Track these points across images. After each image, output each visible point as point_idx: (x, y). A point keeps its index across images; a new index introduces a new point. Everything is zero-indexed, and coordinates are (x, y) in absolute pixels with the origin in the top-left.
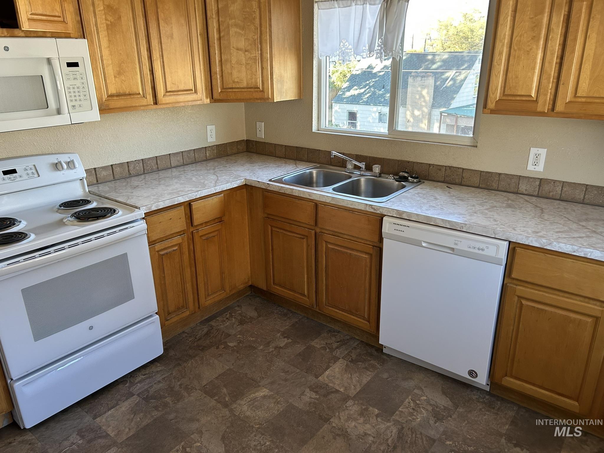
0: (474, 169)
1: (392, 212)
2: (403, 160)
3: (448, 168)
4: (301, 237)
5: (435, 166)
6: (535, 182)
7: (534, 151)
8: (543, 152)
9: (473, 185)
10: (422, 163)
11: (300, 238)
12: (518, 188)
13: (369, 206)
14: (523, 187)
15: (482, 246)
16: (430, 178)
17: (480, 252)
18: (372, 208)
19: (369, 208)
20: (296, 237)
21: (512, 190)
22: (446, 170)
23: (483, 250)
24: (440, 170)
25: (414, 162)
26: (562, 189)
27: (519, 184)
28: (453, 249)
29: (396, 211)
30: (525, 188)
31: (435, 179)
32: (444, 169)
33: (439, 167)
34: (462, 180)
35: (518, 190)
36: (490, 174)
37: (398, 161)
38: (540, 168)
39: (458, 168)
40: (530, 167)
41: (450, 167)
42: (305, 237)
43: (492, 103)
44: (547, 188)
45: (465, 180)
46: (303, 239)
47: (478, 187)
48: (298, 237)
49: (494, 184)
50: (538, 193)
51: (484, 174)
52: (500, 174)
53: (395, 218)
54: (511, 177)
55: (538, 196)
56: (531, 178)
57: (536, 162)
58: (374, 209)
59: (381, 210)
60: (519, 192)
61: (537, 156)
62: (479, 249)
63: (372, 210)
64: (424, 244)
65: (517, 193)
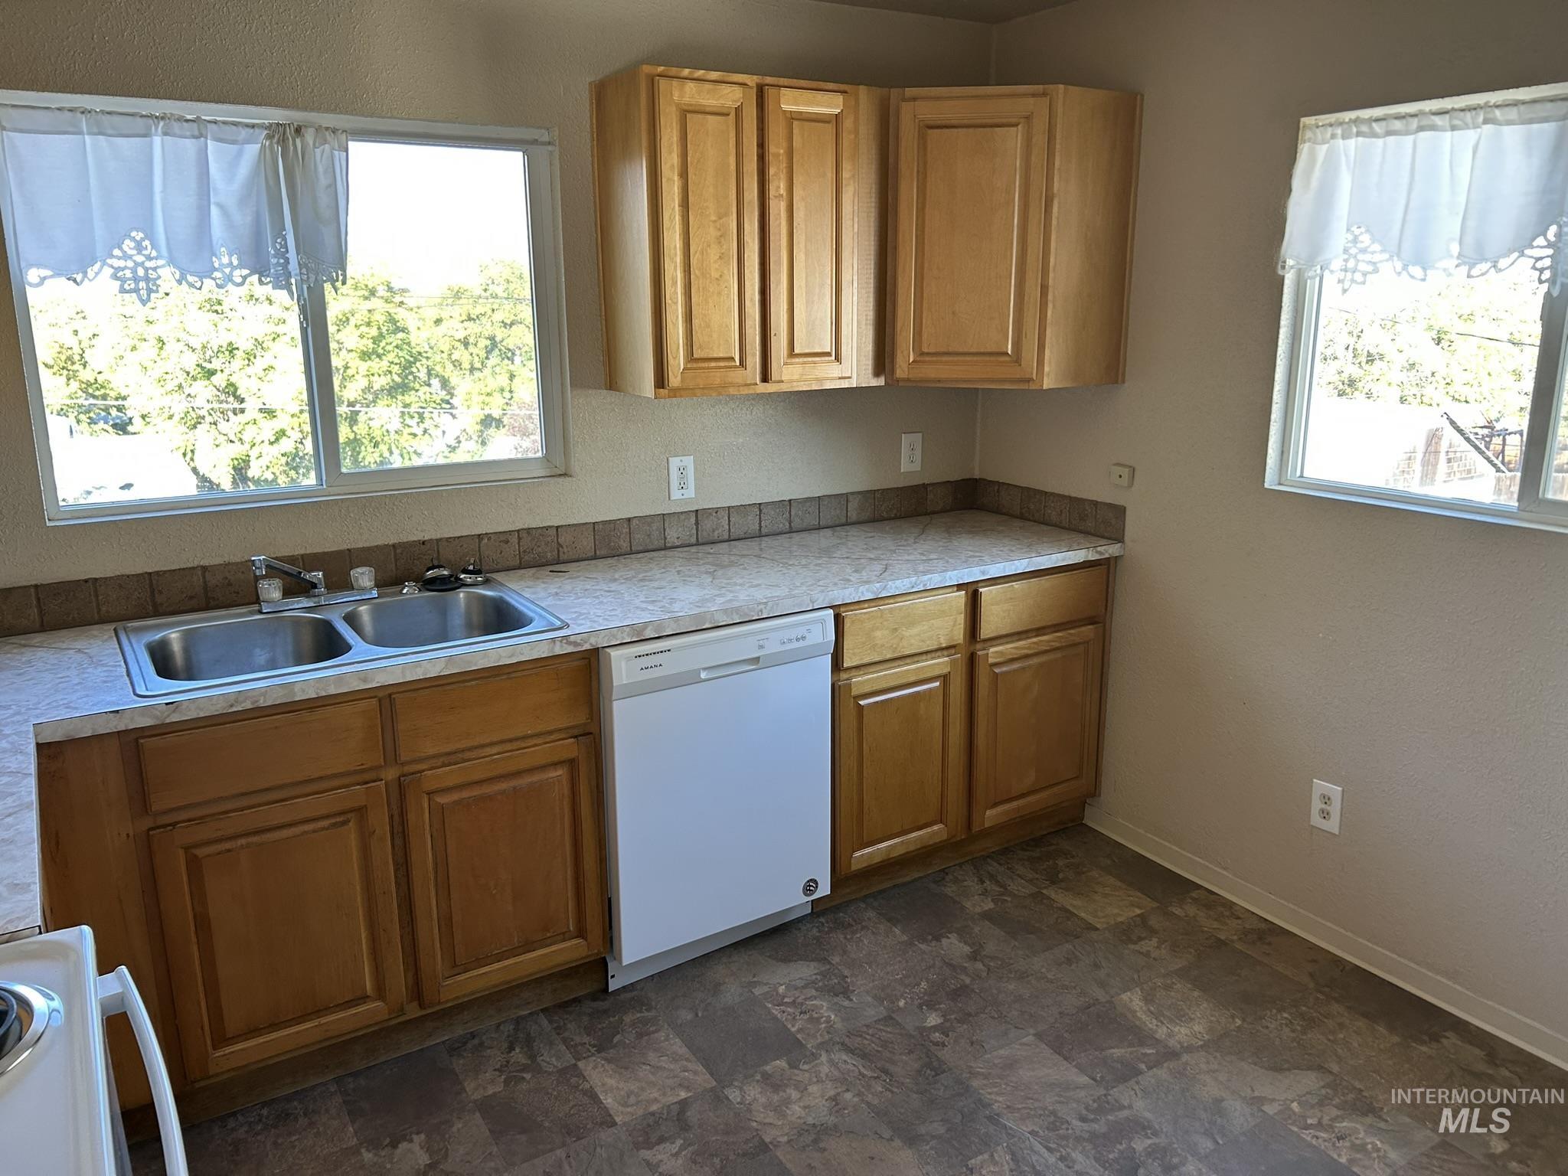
0: (575, 522)
1: (619, 635)
2: (405, 540)
3: (524, 535)
4: (333, 821)
5: (492, 536)
6: (689, 519)
7: (675, 462)
8: (689, 461)
9: (584, 556)
10: (459, 537)
11: (334, 825)
12: (665, 538)
13: (561, 641)
14: (673, 535)
15: (801, 631)
16: (487, 568)
17: (801, 644)
18: (569, 643)
19: (562, 646)
20: (314, 831)
21: (657, 544)
22: (519, 539)
23: (803, 638)
24: (507, 542)
25: (437, 540)
26: (729, 521)
27: (664, 530)
28: (757, 660)
29: (627, 629)
30: (676, 535)
31: (499, 566)
32: (514, 540)
33: (504, 537)
34: (558, 551)
35: (665, 543)
36: (612, 525)
37: (394, 546)
38: (690, 493)
39: (547, 528)
40: (676, 494)
41: (528, 530)
42: (349, 816)
43: (676, 377)
44: (709, 526)
45: (566, 550)
46: (345, 823)
47: (595, 558)
48: (323, 829)
49: (622, 542)
50: (697, 538)
51: (601, 526)
52: (629, 520)
53: (631, 645)
54: (649, 520)
55: (698, 544)
56: (682, 513)
57: (682, 483)
58: (575, 644)
59: (593, 640)
60: (668, 545)
61: (682, 470)
62: (798, 640)
63: (570, 649)
64: (703, 675)
65: (665, 548)
